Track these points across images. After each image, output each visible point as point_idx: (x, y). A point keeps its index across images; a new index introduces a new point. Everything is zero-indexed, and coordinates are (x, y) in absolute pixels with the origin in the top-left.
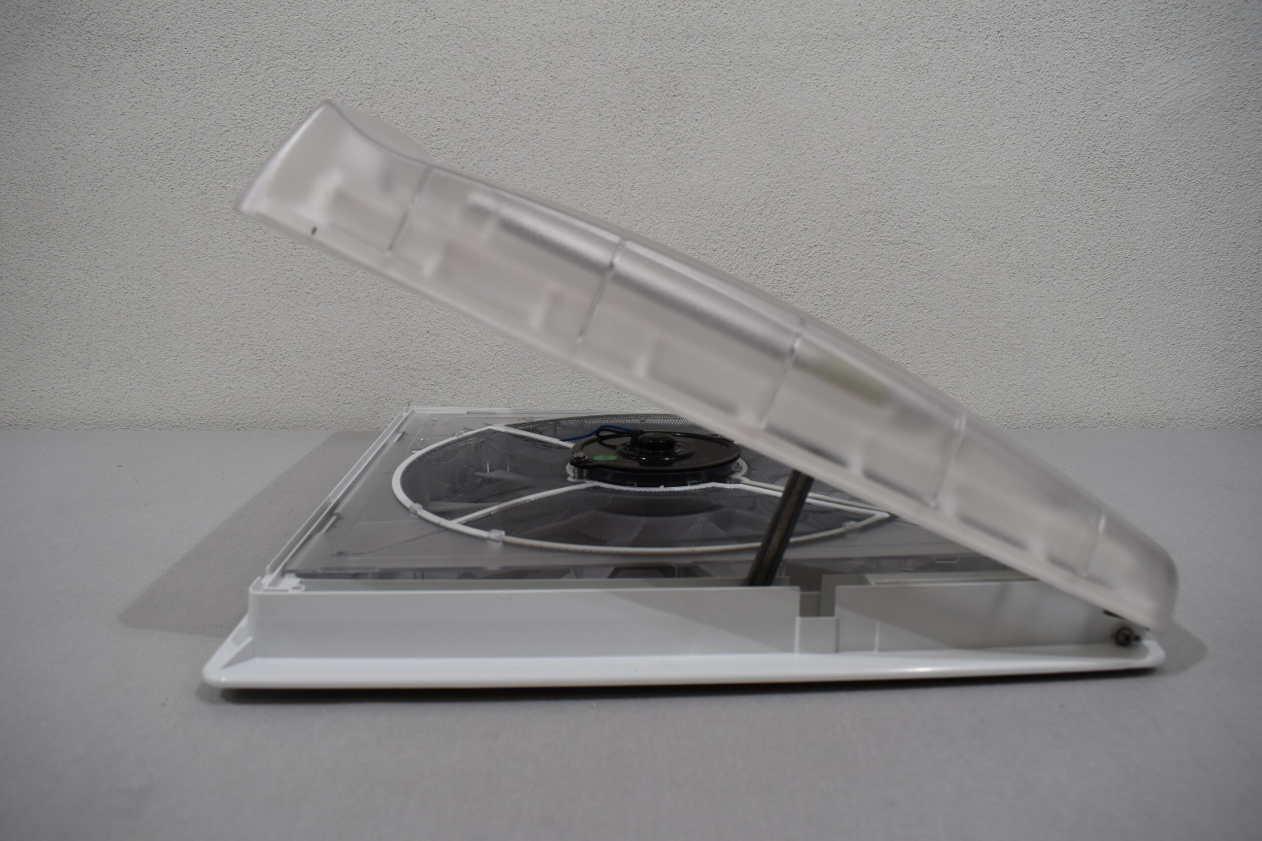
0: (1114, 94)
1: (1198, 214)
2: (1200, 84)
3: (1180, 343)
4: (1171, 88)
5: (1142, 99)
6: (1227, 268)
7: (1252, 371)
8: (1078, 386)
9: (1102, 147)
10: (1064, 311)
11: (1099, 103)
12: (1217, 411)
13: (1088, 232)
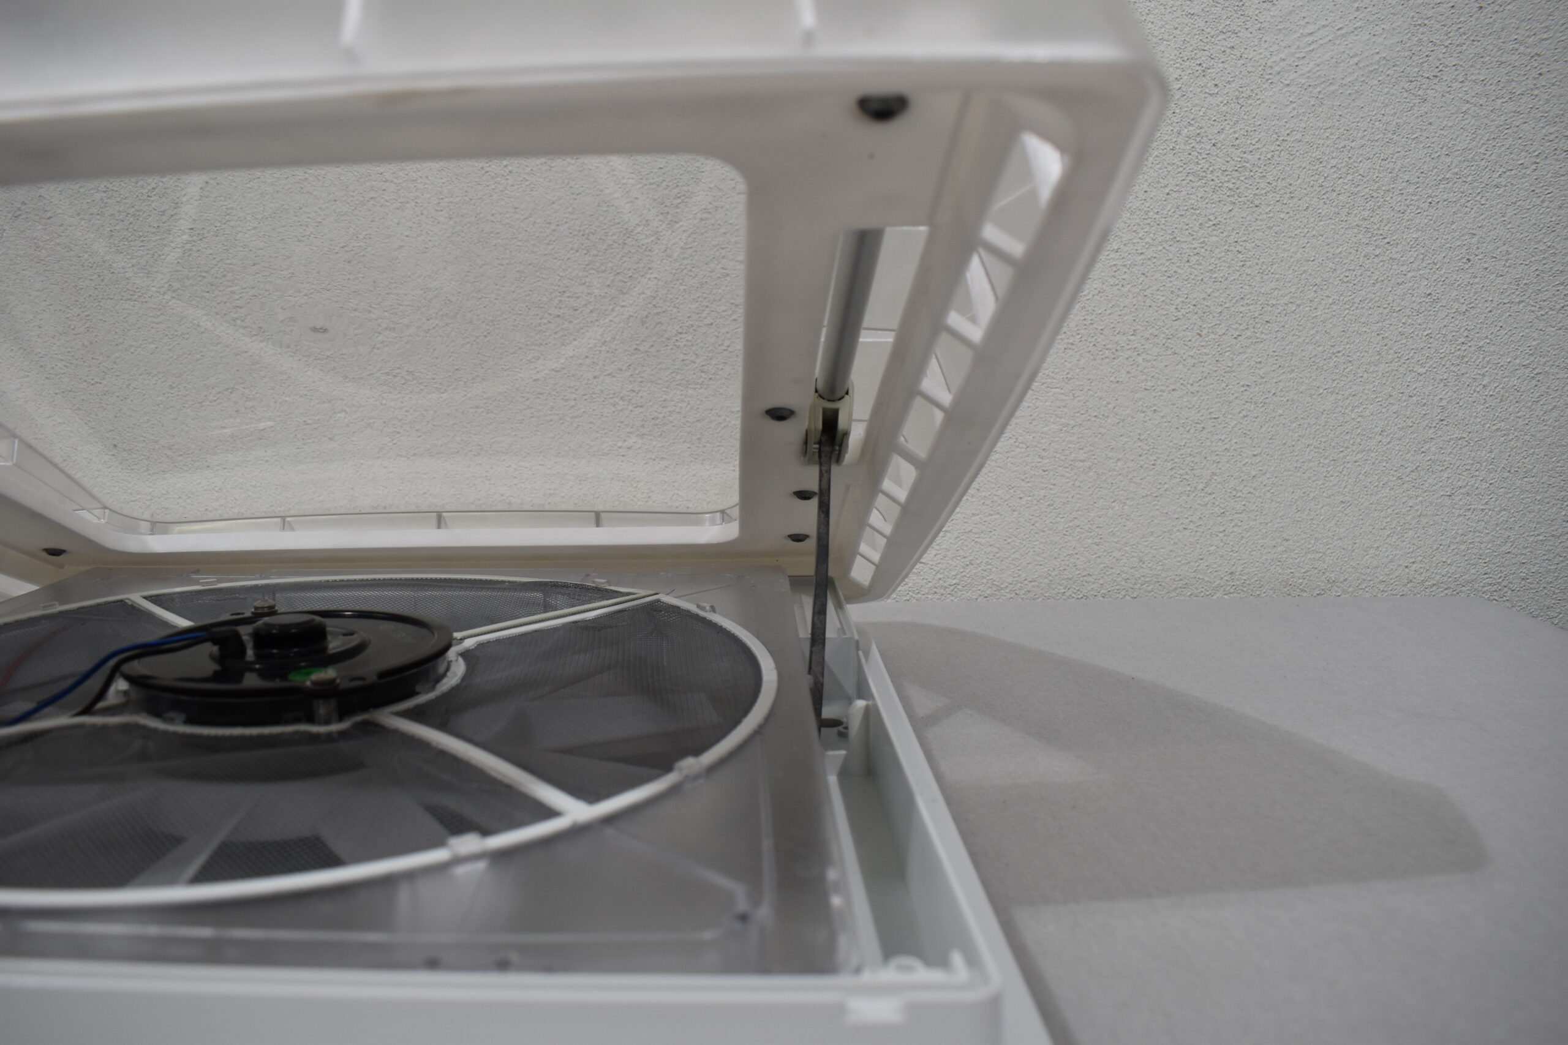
0: (1228, 51)
1: (1370, 248)
2: (1368, 37)
3: (1345, 457)
4: (1321, 42)
5: (1274, 59)
6: (1417, 335)
7: (1461, 503)
8: (1181, 528)
9: (1210, 137)
10: (1155, 405)
11: (1204, 65)
12: (1407, 567)
13: (1192, 277)
